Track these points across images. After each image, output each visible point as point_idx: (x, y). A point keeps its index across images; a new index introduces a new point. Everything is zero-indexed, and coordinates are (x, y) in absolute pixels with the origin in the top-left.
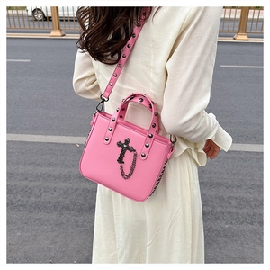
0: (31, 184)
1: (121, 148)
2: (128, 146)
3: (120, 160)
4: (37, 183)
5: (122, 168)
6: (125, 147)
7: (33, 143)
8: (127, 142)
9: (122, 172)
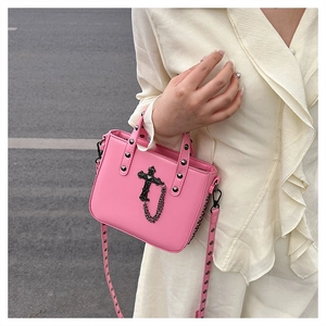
0: (54, 214)
1: (143, 181)
2: (153, 178)
3: (144, 197)
4: (61, 213)
5: (146, 207)
6: (149, 178)
7: (44, 150)
8: (152, 171)
9: (147, 212)
